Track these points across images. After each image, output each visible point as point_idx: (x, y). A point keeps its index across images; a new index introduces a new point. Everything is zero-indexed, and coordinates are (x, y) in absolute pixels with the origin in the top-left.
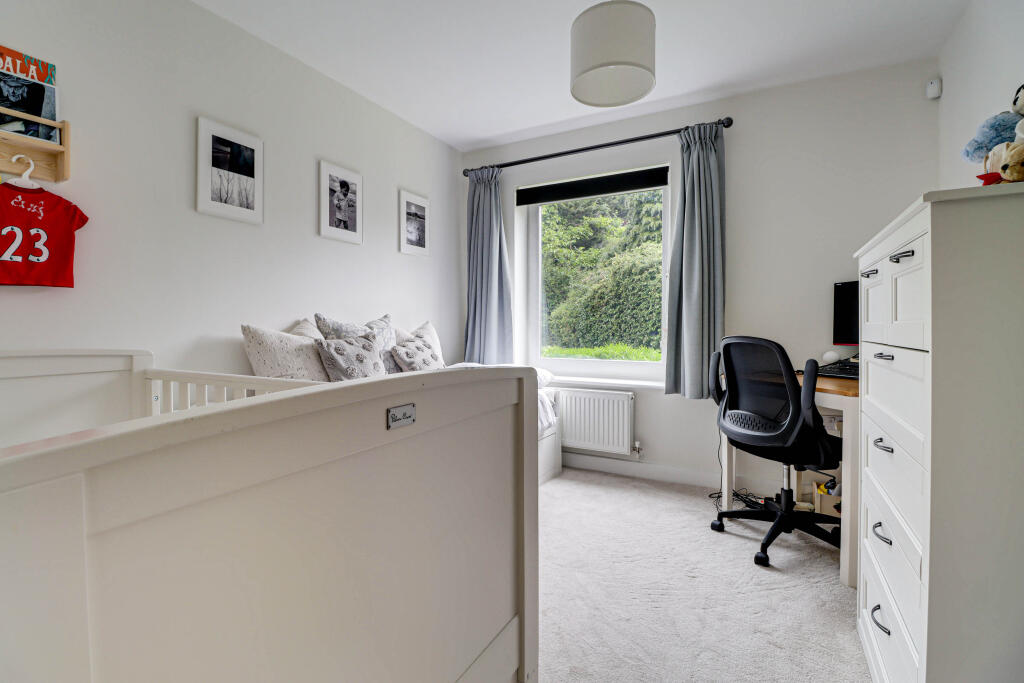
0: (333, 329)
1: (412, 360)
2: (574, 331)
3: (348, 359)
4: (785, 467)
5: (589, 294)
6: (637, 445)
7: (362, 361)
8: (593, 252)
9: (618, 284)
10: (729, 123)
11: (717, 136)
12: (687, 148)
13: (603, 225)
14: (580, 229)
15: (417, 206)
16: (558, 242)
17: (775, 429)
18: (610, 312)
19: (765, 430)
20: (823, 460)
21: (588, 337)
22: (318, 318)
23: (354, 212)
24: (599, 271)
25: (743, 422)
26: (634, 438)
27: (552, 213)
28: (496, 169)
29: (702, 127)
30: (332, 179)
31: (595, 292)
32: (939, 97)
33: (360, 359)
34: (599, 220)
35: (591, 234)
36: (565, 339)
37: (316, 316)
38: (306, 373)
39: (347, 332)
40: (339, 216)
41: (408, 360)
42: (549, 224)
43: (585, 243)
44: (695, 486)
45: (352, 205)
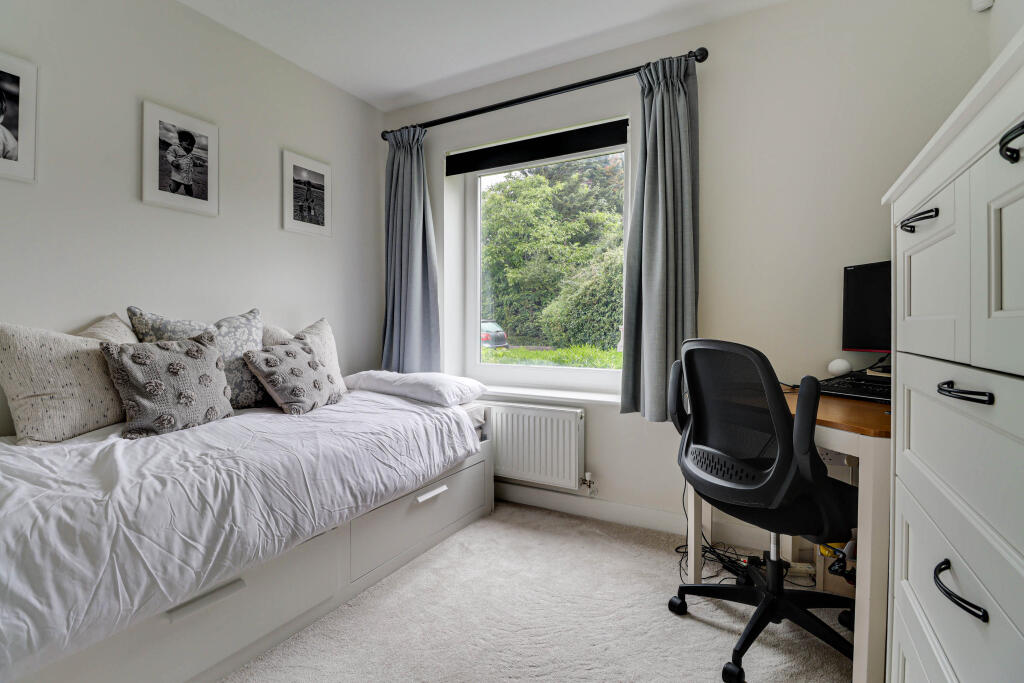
0: (153, 328)
1: (274, 369)
2: (566, 331)
3: (153, 371)
4: (773, 534)
5: (580, 291)
6: (588, 476)
7: (175, 374)
8: (590, 248)
9: (610, 281)
10: (702, 55)
11: (688, 75)
12: (648, 92)
13: (601, 221)
14: (576, 225)
15: (310, 172)
16: (552, 238)
17: (754, 480)
18: (602, 309)
19: (739, 481)
20: (826, 529)
21: (580, 336)
22: (132, 313)
23: (205, 173)
24: (592, 266)
25: (709, 464)
26: (585, 466)
27: (547, 208)
28: (418, 129)
29: (667, 62)
30: (163, 126)
31: (587, 288)
32: (989, 8)
33: (173, 370)
34: (596, 215)
35: (587, 230)
36: (557, 339)
37: (129, 310)
38: (76, 390)
39: (174, 332)
40: (176, 177)
41: (265, 369)
42: (543, 220)
43: (583, 239)
44: (659, 533)
45: (201, 165)
